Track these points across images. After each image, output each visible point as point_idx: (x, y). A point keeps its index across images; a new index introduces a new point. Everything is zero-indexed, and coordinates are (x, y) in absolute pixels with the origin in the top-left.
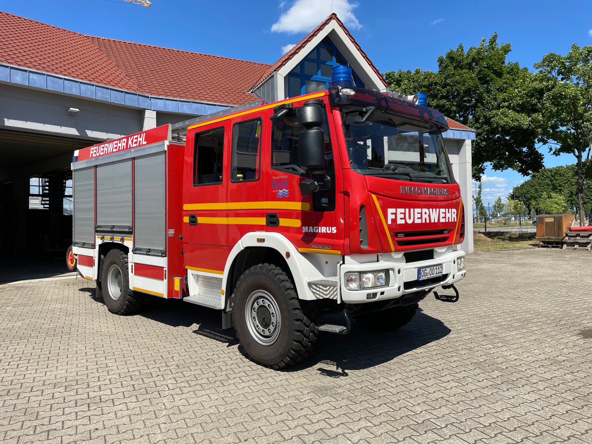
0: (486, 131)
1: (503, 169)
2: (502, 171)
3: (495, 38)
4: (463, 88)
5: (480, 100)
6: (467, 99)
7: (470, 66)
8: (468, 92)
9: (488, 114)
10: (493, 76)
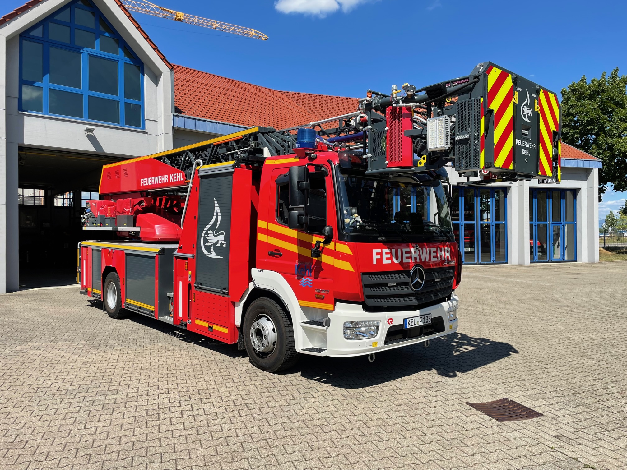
0: (608, 157)
1: (623, 190)
2: (622, 192)
3: (616, 71)
4: (586, 118)
5: (602, 129)
6: (590, 128)
7: (591, 97)
8: (591, 122)
9: (609, 140)
10: (615, 107)
